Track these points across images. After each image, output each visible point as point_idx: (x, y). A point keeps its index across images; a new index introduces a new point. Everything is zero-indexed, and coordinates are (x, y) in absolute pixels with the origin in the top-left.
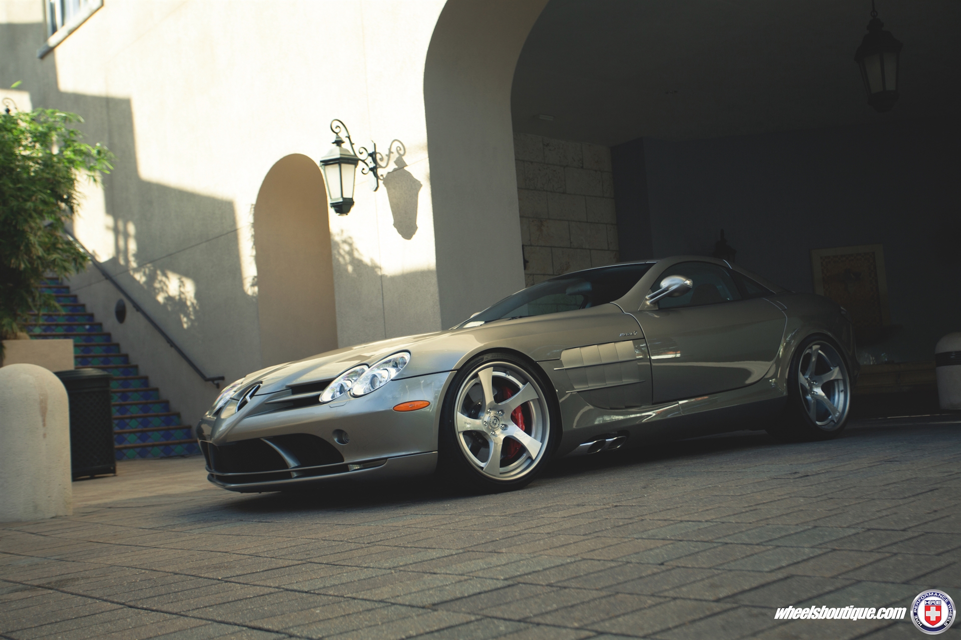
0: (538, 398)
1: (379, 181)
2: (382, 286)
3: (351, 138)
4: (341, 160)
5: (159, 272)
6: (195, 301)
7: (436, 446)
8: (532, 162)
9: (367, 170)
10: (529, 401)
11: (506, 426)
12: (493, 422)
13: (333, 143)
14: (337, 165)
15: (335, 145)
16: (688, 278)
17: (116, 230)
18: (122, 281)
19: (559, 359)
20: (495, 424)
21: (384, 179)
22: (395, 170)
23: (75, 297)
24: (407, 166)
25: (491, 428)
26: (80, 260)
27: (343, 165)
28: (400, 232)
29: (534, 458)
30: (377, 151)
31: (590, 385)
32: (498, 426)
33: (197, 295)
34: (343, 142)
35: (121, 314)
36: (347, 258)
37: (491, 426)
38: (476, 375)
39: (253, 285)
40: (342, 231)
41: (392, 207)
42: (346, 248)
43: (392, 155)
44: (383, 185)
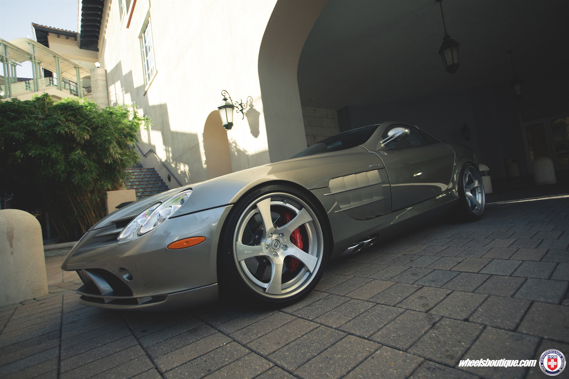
0: (312, 220)
1: (244, 115)
2: (248, 159)
3: (231, 98)
4: (226, 106)
5: (178, 163)
6: (189, 172)
7: (216, 279)
8: (310, 117)
9: (239, 111)
10: (305, 223)
11: (286, 246)
12: (275, 245)
13: (223, 100)
14: (224, 109)
15: (224, 100)
16: (406, 128)
17: (166, 150)
18: (169, 167)
19: (327, 187)
20: (277, 246)
21: (246, 114)
22: (250, 109)
23: (158, 174)
24: (254, 106)
25: (272, 250)
26: (135, 158)
27: (227, 108)
28: (253, 135)
29: (312, 272)
30: (242, 103)
31: (351, 204)
32: (279, 248)
33: (189, 170)
34: (227, 100)
35: (169, 179)
36: (235, 149)
37: (273, 248)
38: (255, 207)
39: (205, 164)
40: (232, 138)
41: (249, 125)
42: (234, 145)
43: (248, 103)
44: (246, 117)
